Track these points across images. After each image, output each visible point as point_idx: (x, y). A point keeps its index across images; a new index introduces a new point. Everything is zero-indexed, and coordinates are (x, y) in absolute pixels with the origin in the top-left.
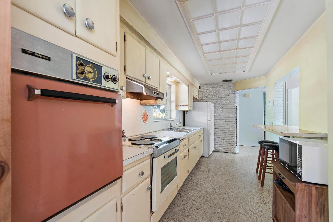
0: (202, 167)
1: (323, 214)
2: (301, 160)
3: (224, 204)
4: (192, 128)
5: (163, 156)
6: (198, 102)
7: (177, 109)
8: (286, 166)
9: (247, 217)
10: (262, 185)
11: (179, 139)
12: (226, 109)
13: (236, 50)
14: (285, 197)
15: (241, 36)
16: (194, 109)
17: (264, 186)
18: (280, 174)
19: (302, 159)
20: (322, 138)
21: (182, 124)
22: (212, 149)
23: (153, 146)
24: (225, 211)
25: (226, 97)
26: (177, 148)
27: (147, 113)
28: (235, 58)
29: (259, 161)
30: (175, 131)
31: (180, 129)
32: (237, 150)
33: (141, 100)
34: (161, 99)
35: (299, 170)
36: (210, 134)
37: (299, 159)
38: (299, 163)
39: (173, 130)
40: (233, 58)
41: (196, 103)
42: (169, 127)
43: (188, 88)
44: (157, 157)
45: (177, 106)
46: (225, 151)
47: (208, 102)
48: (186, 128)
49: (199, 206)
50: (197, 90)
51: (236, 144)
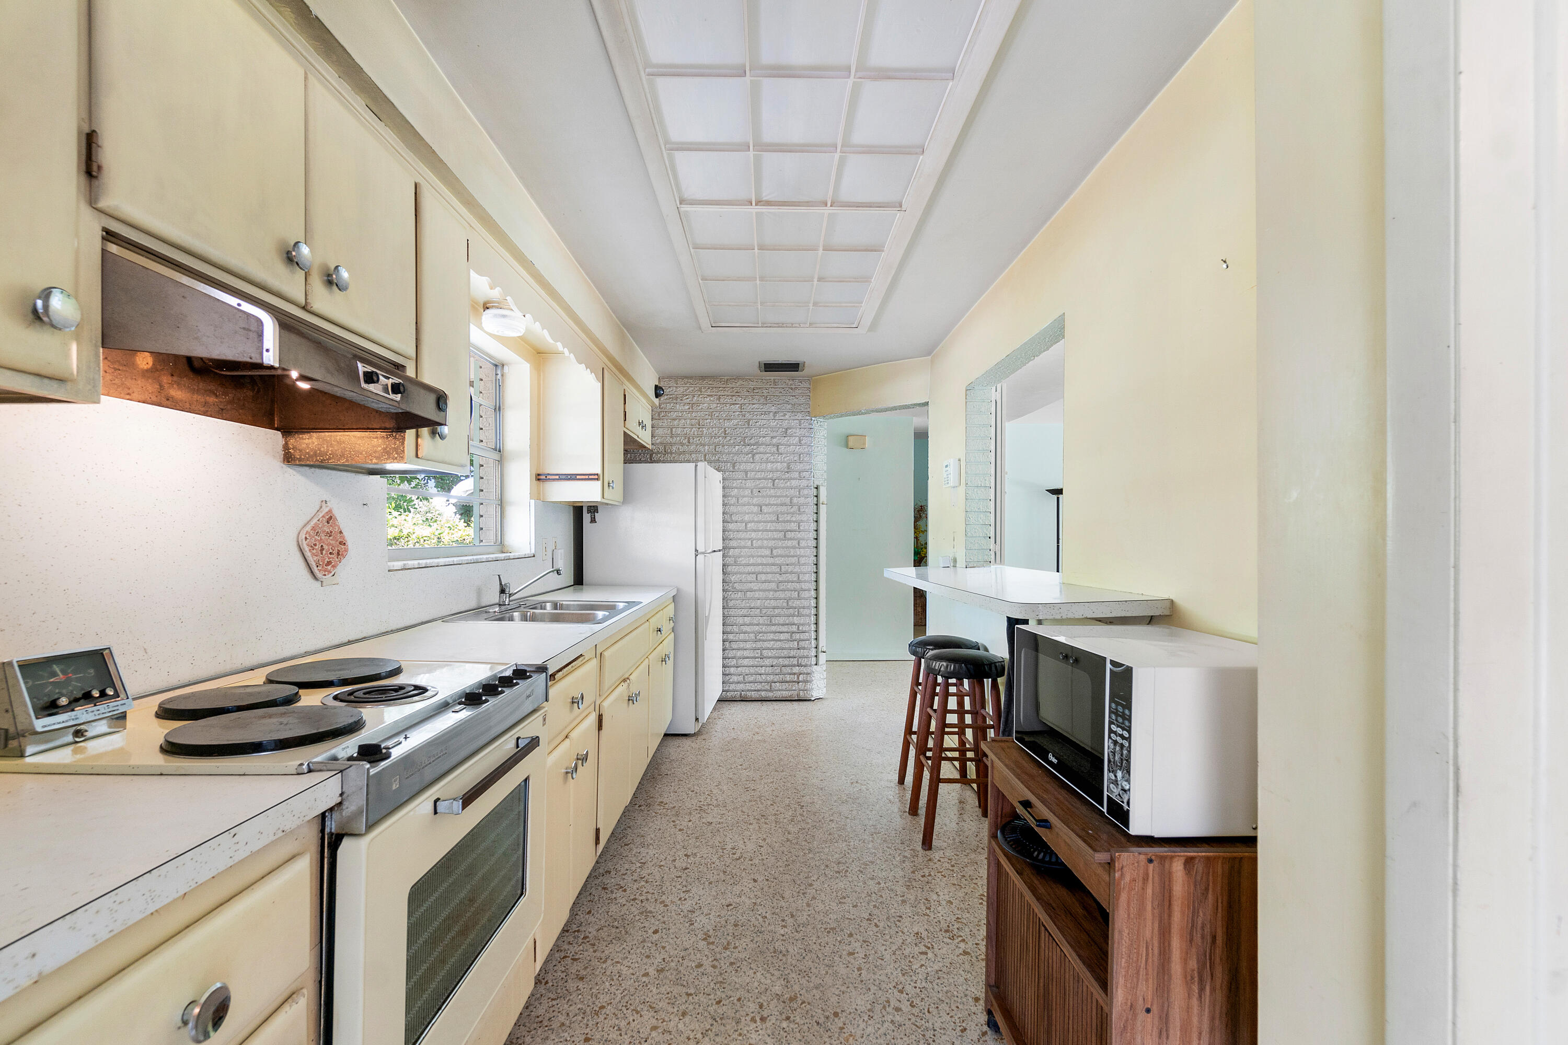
0: (667, 793)
1: (1209, 977)
2: (1126, 734)
3: (777, 989)
4: (619, 598)
5: (423, 804)
6: (652, 461)
7: (537, 496)
8: (1050, 763)
9: (882, 1031)
10: (927, 842)
11: (542, 669)
12: (773, 501)
13: (827, 211)
14: (1048, 907)
15: (858, 138)
16: (628, 496)
17: (935, 843)
18: (1027, 804)
19: (1129, 732)
20: (1151, 620)
21: (568, 576)
22: (713, 688)
23: (348, 747)
24: (785, 1024)
25: (774, 441)
26: (526, 731)
27: (337, 513)
28: (821, 252)
29: (909, 731)
30: (524, 618)
31: (555, 606)
32: (818, 686)
33: (287, 431)
34: (433, 425)
35: (1115, 782)
36: (707, 618)
37: (1115, 733)
38: (1118, 748)
39: (516, 614)
40: (815, 249)
41: (640, 469)
42: (493, 596)
43: (599, 385)
44: (370, 827)
45: (540, 478)
46: (770, 695)
47: (696, 461)
48: (587, 596)
49: (654, 1034)
50: (644, 401)
51: (814, 660)
